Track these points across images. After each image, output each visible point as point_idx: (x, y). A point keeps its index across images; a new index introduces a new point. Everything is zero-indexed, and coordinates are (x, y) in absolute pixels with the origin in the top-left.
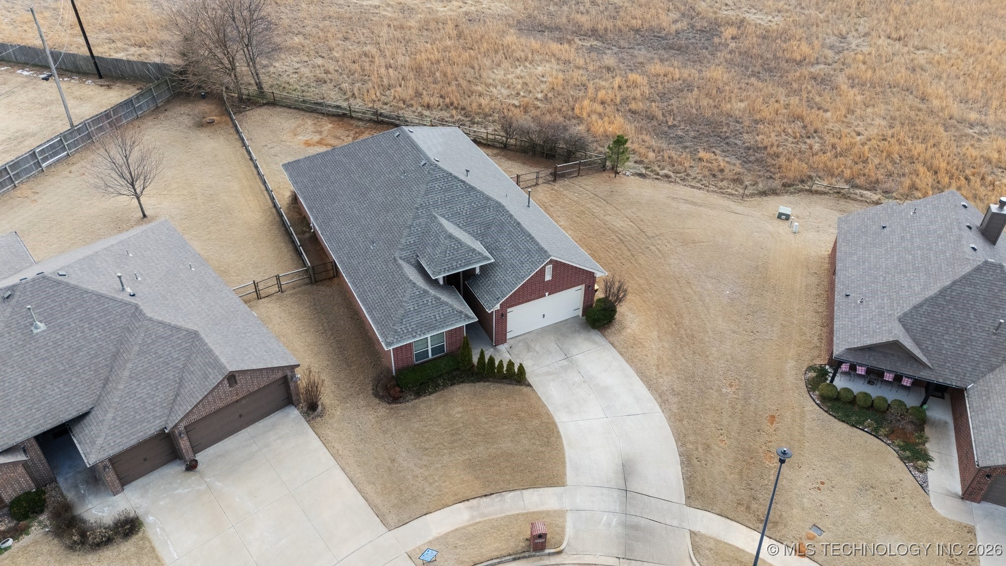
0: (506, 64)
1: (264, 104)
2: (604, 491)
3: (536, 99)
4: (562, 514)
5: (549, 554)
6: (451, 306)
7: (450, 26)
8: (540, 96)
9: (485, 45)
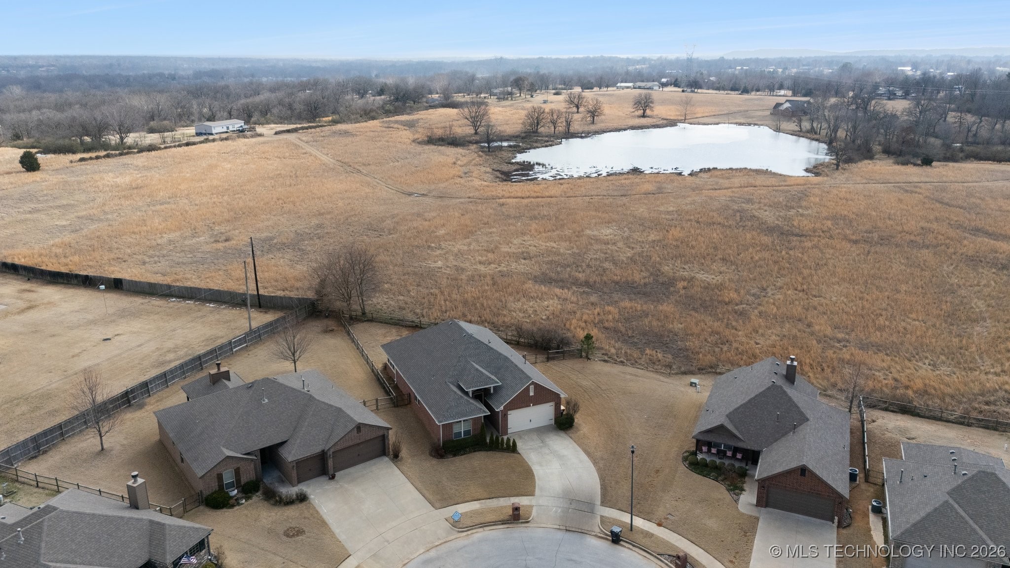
0: (524, 300)
1: (365, 321)
2: (556, 498)
3: (542, 319)
4: (531, 507)
5: (522, 523)
6: (475, 405)
7: (489, 278)
8: (544, 317)
9: (510, 289)
